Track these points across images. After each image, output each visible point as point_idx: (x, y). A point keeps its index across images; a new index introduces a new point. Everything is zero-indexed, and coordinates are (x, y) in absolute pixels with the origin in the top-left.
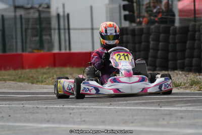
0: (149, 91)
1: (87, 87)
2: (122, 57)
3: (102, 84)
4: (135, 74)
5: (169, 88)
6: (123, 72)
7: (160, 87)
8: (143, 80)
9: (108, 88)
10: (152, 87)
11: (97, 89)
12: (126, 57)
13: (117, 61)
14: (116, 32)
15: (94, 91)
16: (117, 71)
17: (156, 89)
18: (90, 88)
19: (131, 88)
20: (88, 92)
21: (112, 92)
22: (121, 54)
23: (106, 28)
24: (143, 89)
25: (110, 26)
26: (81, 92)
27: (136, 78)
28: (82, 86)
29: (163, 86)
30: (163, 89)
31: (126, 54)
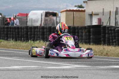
5: (92, 55)
7: (88, 55)
8: (80, 51)
10: (84, 54)
11: (57, 54)
13: (66, 40)
18: (54, 53)
19: (75, 54)
20: (53, 55)
21: (65, 56)
26: (49, 55)
29: (90, 54)
31: (70, 37)
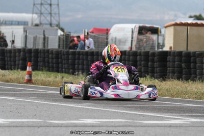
0: (141, 97)
1: (93, 91)
2: (120, 70)
5: (156, 96)
8: (137, 89)
9: (110, 93)
10: (143, 95)
11: (101, 93)
12: (123, 70)
13: (116, 72)
15: (99, 95)
17: (147, 97)
18: (96, 92)
19: (129, 94)
20: (94, 95)
21: (113, 97)
22: (119, 67)
24: (137, 95)
26: (88, 95)
27: (132, 87)
28: (90, 90)
29: (152, 94)
30: (151, 96)
31: (122, 68)
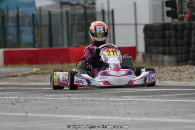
0: (135, 83)
1: (79, 79)
2: (111, 53)
3: (93, 76)
4: (123, 68)
5: (153, 80)
6: (112, 66)
7: (145, 80)
8: (129, 73)
9: (98, 80)
10: (137, 80)
11: (88, 81)
12: (115, 53)
13: (107, 56)
14: (104, 30)
15: (86, 83)
16: (107, 65)
17: (141, 82)
18: (83, 80)
19: (119, 80)
20: (81, 84)
21: (102, 84)
22: (110, 50)
23: (95, 27)
24: (130, 81)
25: (99, 25)
26: (74, 83)
27: (123, 72)
28: (76, 78)
29: (148, 79)
30: (147, 81)
31: (114, 50)
